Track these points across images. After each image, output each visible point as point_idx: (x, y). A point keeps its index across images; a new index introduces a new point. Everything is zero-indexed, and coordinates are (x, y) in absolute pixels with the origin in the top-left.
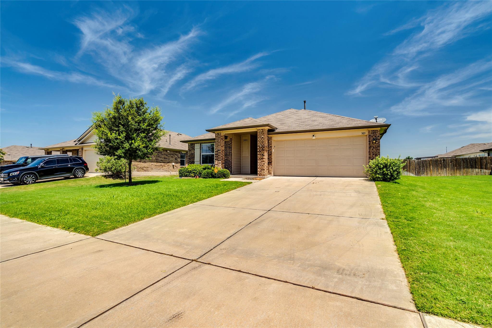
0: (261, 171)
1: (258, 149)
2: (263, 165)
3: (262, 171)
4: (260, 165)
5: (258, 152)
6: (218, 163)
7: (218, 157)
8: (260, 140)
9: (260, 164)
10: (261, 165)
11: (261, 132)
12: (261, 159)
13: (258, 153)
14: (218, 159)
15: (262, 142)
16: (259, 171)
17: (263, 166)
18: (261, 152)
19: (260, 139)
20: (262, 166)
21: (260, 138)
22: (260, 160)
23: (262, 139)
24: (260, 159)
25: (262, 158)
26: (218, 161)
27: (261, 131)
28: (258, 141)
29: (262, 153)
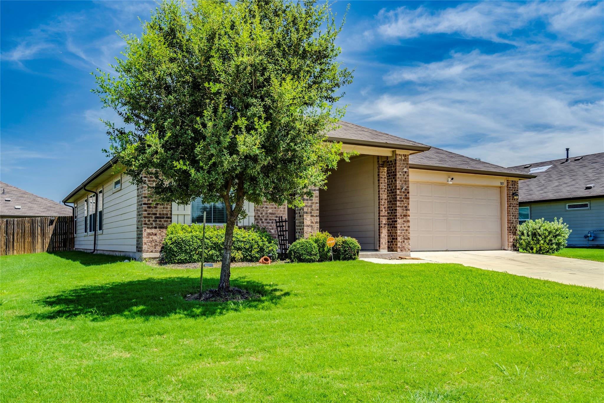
0: (404, 241)
1: (399, 195)
2: (406, 228)
3: (406, 241)
4: (401, 229)
5: (399, 201)
6: (312, 222)
7: (311, 206)
8: (401, 177)
9: (401, 227)
10: (403, 228)
11: (404, 160)
12: (404, 216)
13: (398, 204)
14: (311, 212)
15: (404, 181)
16: (401, 241)
17: (407, 230)
18: (403, 201)
19: (400, 175)
20: (405, 231)
21: (401, 173)
22: (402, 218)
23: (404, 175)
24: (401, 216)
25: (405, 214)
26: (313, 218)
27: (403, 158)
28: (398, 178)
29: (406, 205)
